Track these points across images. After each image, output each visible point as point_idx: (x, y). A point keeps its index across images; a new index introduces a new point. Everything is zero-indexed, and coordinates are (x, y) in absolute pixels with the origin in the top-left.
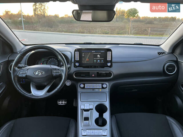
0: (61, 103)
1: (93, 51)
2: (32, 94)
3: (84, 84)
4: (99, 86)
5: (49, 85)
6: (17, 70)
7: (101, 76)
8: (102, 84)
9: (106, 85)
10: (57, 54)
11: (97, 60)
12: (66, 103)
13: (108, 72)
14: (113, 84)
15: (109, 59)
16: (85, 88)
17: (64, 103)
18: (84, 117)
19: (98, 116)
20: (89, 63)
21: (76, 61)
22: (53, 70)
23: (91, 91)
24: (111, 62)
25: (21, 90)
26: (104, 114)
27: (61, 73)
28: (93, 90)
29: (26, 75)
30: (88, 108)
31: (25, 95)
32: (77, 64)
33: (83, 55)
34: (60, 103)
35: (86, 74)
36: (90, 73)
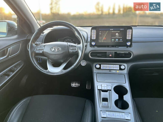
0: (75, 85)
1: (111, 29)
2: (48, 71)
3: (100, 65)
4: (116, 67)
5: (65, 63)
6: (35, 46)
7: (119, 56)
8: (120, 66)
9: (125, 66)
10: (74, 30)
11: (115, 39)
12: (79, 85)
13: (127, 52)
14: (132, 65)
15: (129, 37)
16: (101, 68)
17: (77, 85)
18: (102, 97)
19: (117, 98)
20: (106, 42)
21: (92, 40)
22: (70, 47)
23: (108, 72)
24: (131, 41)
25: (38, 66)
26: (124, 96)
27: (78, 50)
28: (109, 71)
29: (43, 52)
30: (106, 89)
31: (42, 71)
32: (93, 43)
33: (100, 34)
34: (73, 85)
35: (103, 54)
36: (107, 53)
